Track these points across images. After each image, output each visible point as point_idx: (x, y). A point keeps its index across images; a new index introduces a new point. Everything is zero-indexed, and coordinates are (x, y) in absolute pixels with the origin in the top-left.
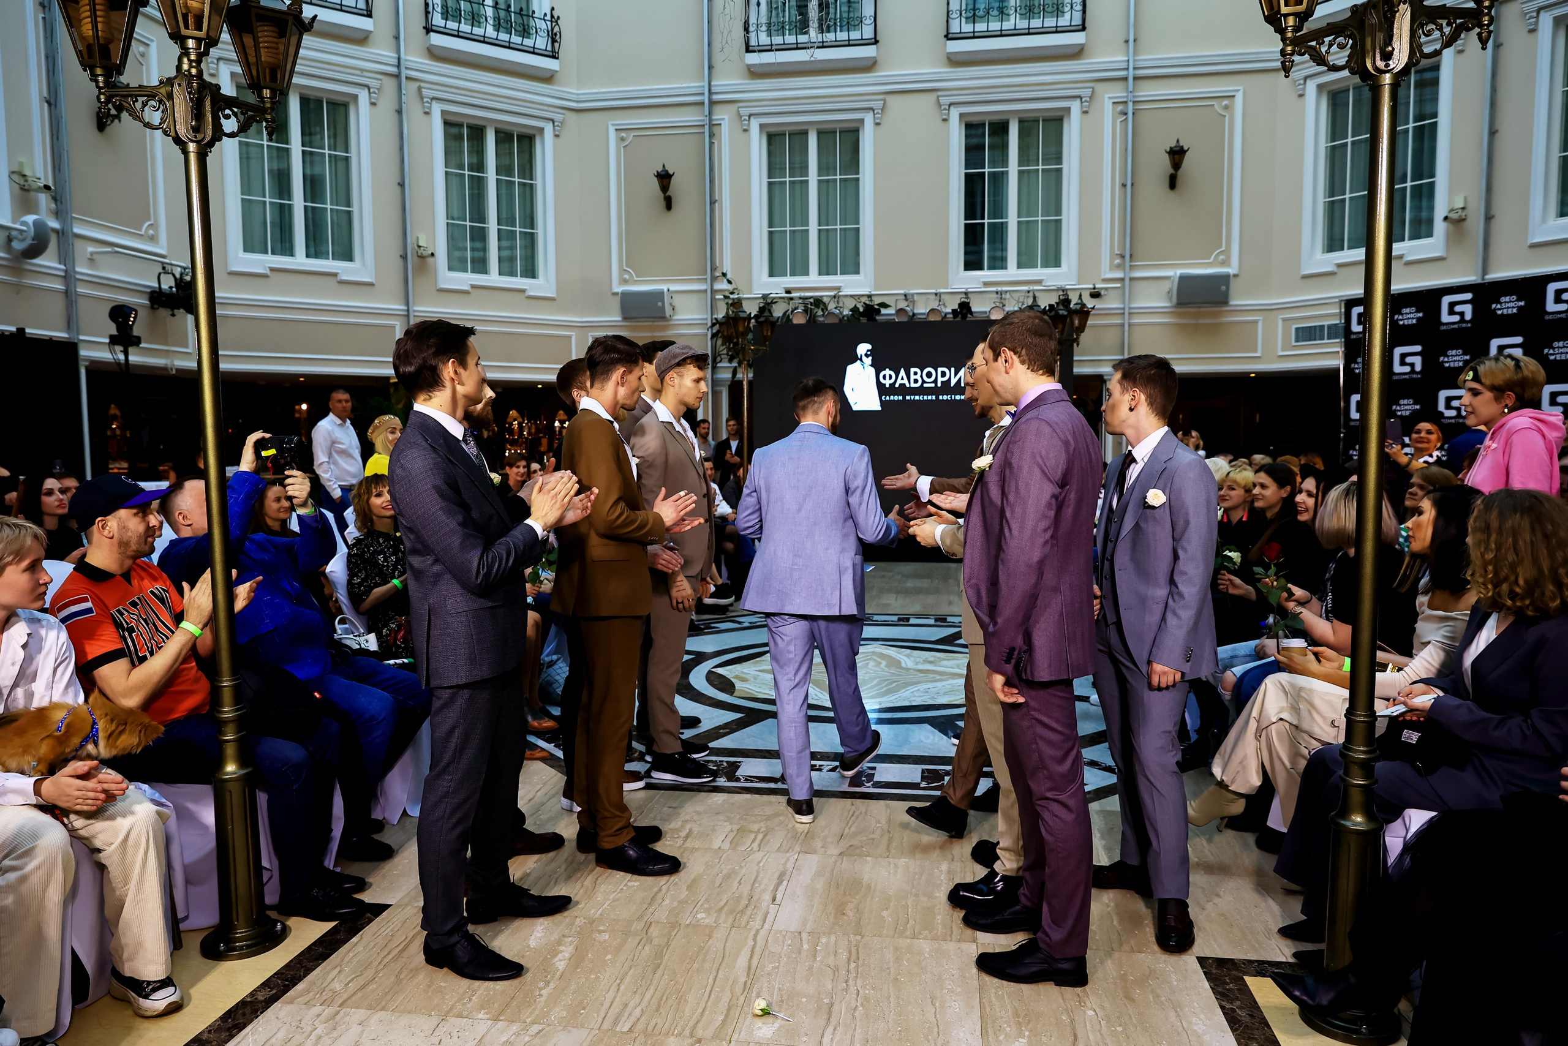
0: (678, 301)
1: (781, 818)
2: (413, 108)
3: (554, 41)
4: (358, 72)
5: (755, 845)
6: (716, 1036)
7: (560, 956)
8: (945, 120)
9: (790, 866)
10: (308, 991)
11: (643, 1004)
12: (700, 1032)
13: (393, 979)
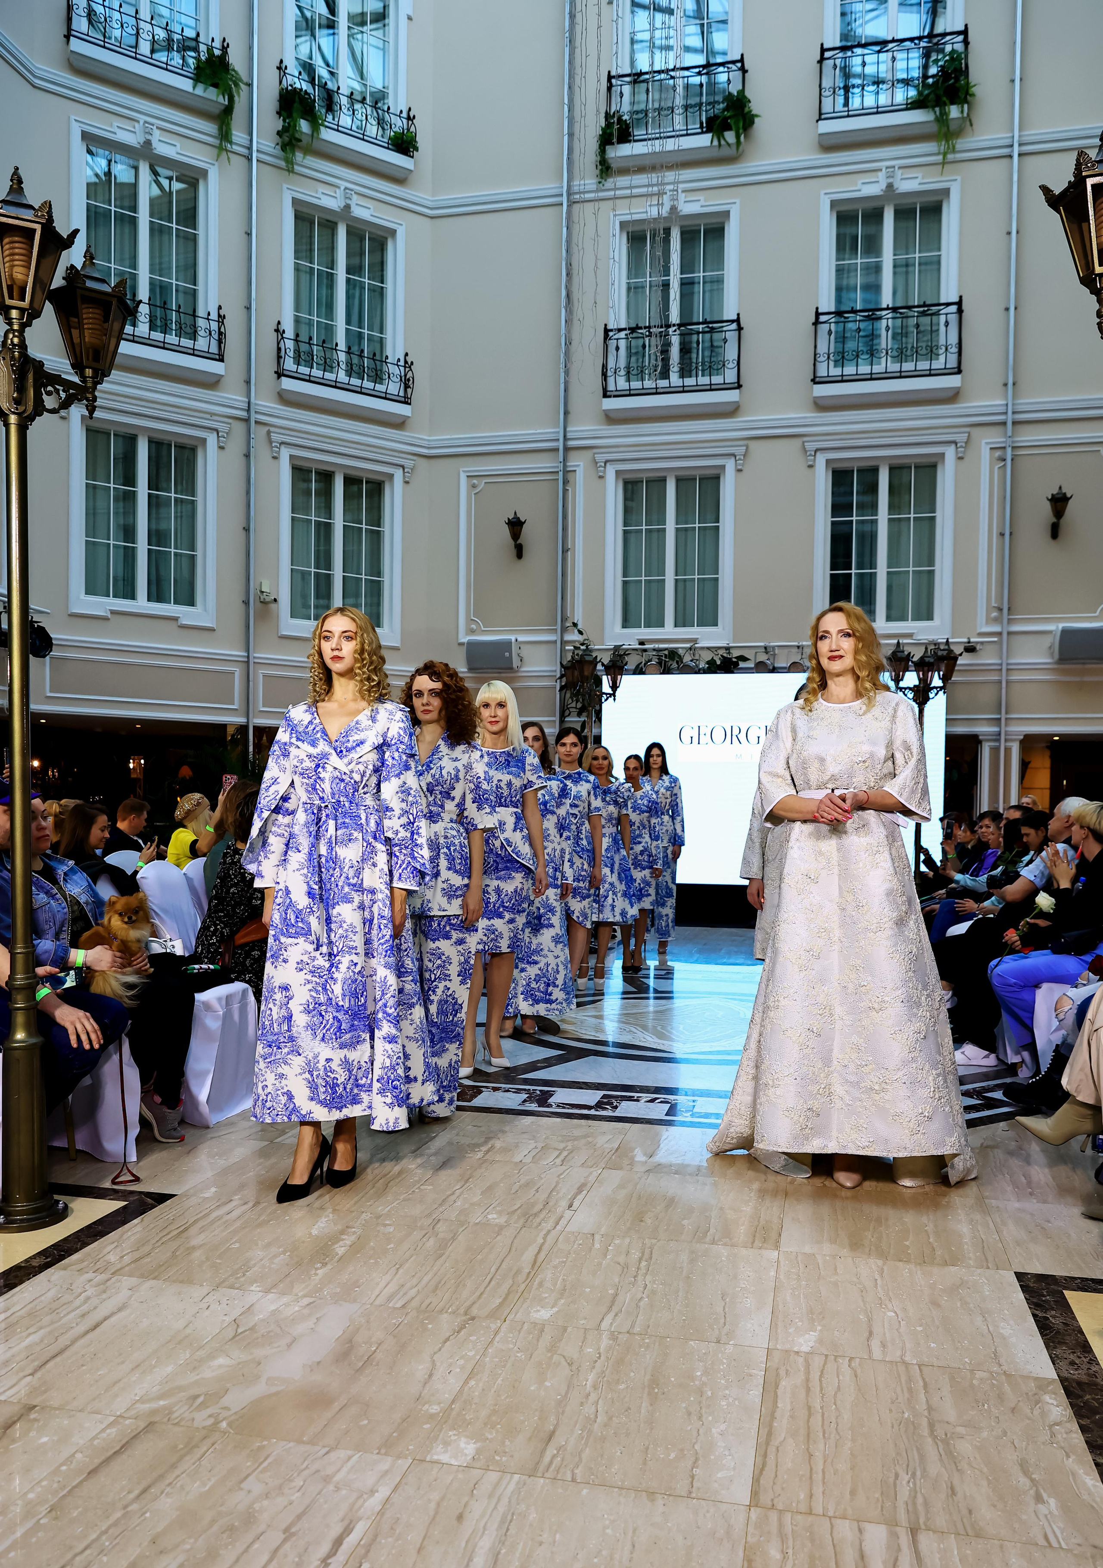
0: (526, 652)
1: (590, 1139)
2: (261, 451)
3: (407, 387)
4: (208, 416)
5: (558, 1161)
6: (493, 1315)
7: (341, 1243)
8: (810, 466)
9: (592, 1179)
10: (82, 1261)
11: (420, 1287)
12: (474, 1311)
13: (169, 1254)
